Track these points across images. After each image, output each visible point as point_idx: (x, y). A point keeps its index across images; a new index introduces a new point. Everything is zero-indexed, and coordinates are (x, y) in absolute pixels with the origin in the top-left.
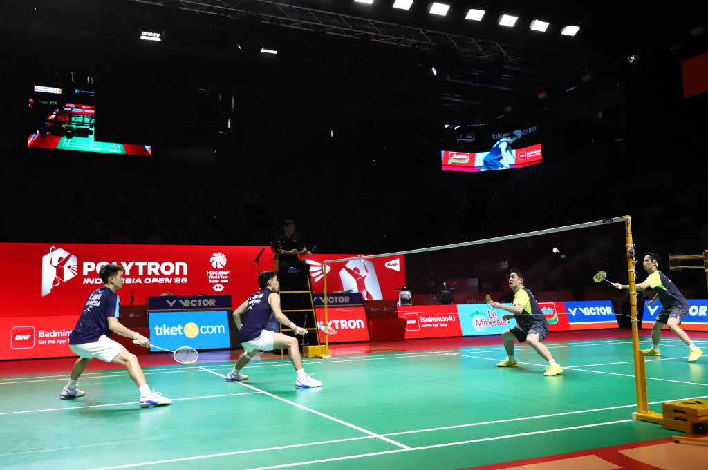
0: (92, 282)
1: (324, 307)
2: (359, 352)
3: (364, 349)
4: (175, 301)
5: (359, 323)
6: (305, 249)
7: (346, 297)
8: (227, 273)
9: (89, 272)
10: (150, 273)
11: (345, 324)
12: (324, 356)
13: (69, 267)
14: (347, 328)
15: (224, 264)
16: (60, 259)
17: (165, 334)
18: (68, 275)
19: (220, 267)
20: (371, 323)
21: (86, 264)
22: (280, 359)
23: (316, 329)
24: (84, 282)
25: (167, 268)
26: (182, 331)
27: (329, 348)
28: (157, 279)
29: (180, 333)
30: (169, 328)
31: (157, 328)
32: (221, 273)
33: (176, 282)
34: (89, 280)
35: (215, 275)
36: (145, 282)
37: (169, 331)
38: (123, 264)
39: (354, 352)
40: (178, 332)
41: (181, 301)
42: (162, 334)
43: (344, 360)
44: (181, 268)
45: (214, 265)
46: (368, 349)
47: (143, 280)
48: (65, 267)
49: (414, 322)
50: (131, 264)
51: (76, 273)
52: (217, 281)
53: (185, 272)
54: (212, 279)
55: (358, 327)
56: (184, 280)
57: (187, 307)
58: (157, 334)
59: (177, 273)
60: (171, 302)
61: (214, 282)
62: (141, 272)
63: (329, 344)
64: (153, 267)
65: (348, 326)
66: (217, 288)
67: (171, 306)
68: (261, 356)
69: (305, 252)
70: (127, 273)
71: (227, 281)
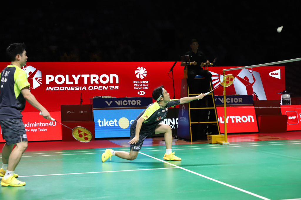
0: (52, 90)
1: (223, 106)
2: (250, 140)
3: (254, 138)
4: (111, 102)
5: (250, 118)
6: (208, 62)
7: (239, 99)
8: (147, 82)
9: (49, 82)
10: (92, 82)
11: (238, 119)
12: (224, 143)
13: (36, 79)
14: (240, 122)
15: (145, 75)
16: (30, 73)
17: (105, 126)
18: (36, 85)
19: (142, 77)
20: (260, 118)
21: (47, 76)
22: (190, 145)
23: (217, 122)
24: (47, 90)
25: (104, 79)
26: (117, 123)
27: (228, 137)
28: (97, 87)
29: (116, 125)
30: (108, 121)
31: (99, 121)
32: (143, 82)
33: (110, 89)
34: (50, 88)
35: (138, 84)
36: (89, 89)
37: (108, 123)
38: (73, 76)
39: (247, 140)
40: (114, 124)
41: (116, 102)
42: (103, 126)
43: (239, 146)
44: (114, 78)
45: (138, 76)
46: (257, 138)
47: (87, 88)
48: (34, 79)
49: (294, 117)
50: (79, 76)
51: (41, 83)
52: (140, 88)
53: (117, 82)
54: (137, 87)
55: (249, 121)
56: (117, 88)
57: (120, 106)
58: (100, 125)
59: (112, 82)
60: (109, 102)
61: (138, 88)
62: (86, 82)
63: (228, 134)
64: (94, 78)
65: (241, 120)
66: (140, 93)
67: (109, 105)
68: (176, 142)
69: (208, 63)
70: (76, 83)
71: (147, 88)
